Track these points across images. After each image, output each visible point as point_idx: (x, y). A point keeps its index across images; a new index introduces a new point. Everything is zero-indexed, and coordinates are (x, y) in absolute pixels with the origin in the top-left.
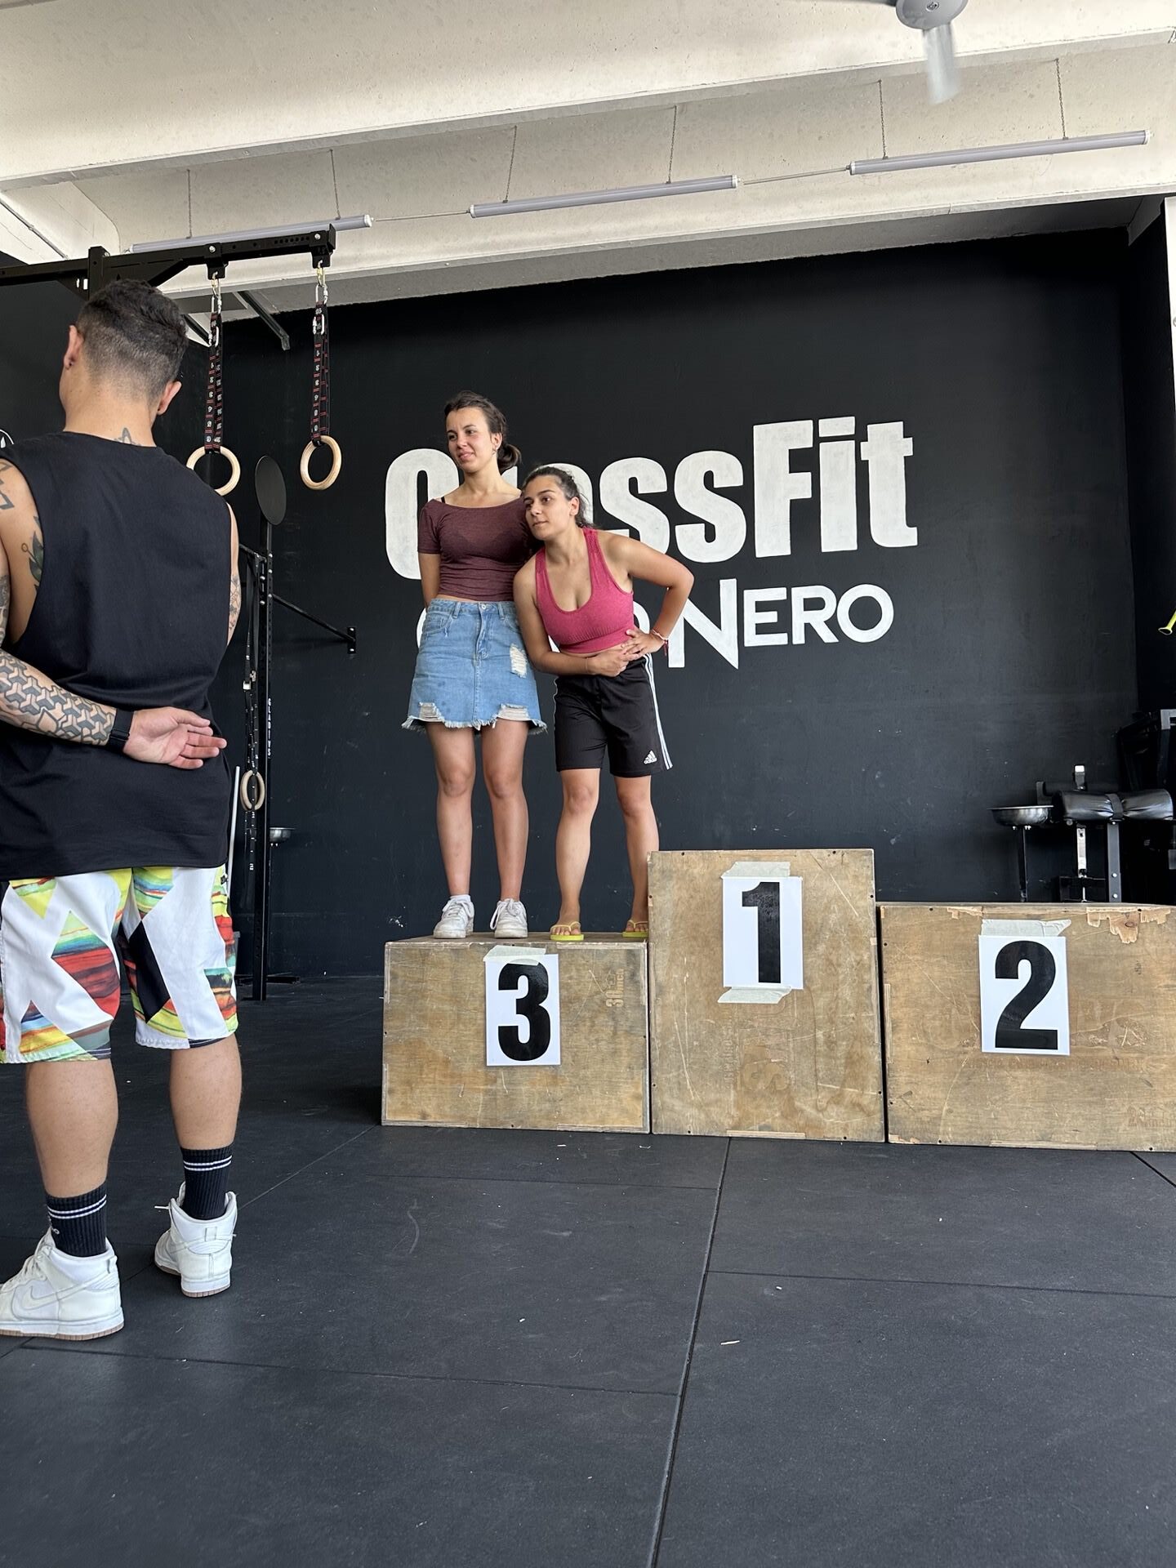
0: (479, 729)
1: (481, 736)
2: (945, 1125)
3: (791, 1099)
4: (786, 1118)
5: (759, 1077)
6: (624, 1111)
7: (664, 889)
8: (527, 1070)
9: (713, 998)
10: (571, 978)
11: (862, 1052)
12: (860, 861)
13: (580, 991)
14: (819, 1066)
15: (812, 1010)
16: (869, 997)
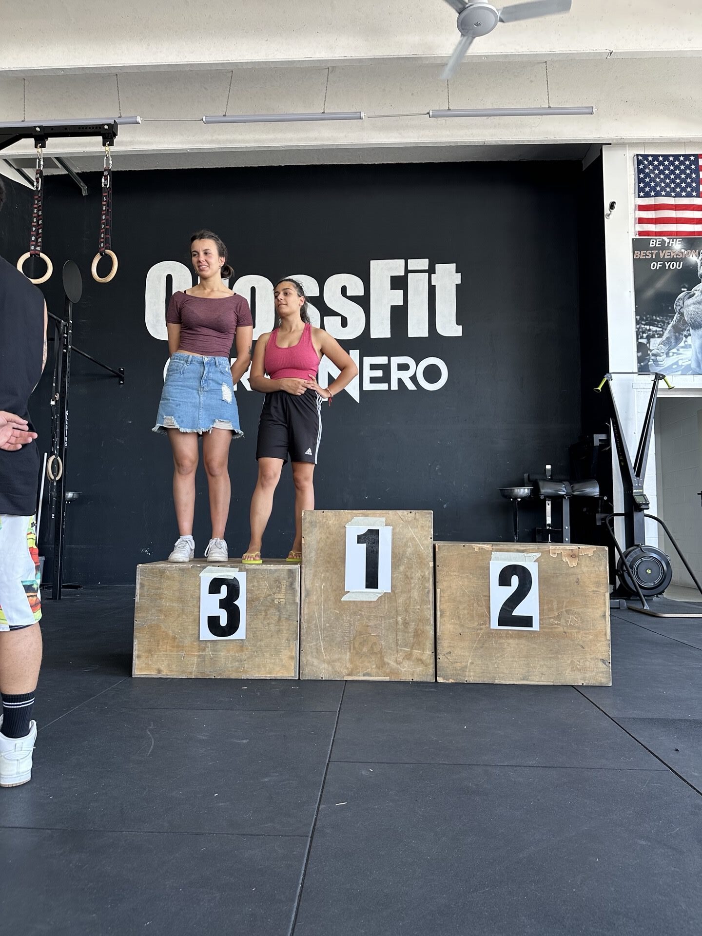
0: (201, 434)
1: (202, 438)
2: (469, 671)
3: (382, 657)
4: (379, 668)
5: (364, 644)
6: (284, 666)
7: (312, 533)
8: (225, 643)
9: (339, 598)
10: (253, 586)
11: (423, 628)
12: (425, 517)
13: (259, 594)
14: (398, 638)
15: (395, 604)
16: (428, 597)
